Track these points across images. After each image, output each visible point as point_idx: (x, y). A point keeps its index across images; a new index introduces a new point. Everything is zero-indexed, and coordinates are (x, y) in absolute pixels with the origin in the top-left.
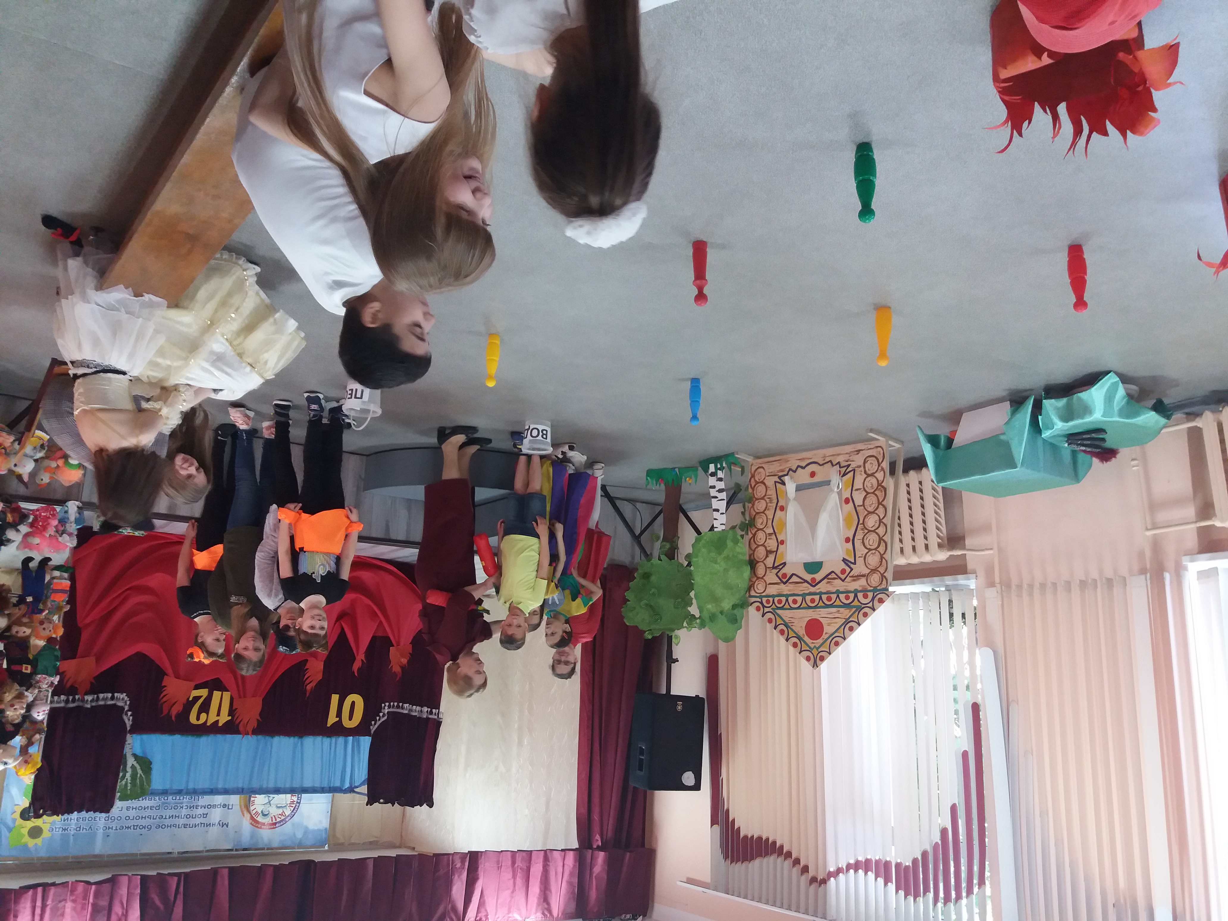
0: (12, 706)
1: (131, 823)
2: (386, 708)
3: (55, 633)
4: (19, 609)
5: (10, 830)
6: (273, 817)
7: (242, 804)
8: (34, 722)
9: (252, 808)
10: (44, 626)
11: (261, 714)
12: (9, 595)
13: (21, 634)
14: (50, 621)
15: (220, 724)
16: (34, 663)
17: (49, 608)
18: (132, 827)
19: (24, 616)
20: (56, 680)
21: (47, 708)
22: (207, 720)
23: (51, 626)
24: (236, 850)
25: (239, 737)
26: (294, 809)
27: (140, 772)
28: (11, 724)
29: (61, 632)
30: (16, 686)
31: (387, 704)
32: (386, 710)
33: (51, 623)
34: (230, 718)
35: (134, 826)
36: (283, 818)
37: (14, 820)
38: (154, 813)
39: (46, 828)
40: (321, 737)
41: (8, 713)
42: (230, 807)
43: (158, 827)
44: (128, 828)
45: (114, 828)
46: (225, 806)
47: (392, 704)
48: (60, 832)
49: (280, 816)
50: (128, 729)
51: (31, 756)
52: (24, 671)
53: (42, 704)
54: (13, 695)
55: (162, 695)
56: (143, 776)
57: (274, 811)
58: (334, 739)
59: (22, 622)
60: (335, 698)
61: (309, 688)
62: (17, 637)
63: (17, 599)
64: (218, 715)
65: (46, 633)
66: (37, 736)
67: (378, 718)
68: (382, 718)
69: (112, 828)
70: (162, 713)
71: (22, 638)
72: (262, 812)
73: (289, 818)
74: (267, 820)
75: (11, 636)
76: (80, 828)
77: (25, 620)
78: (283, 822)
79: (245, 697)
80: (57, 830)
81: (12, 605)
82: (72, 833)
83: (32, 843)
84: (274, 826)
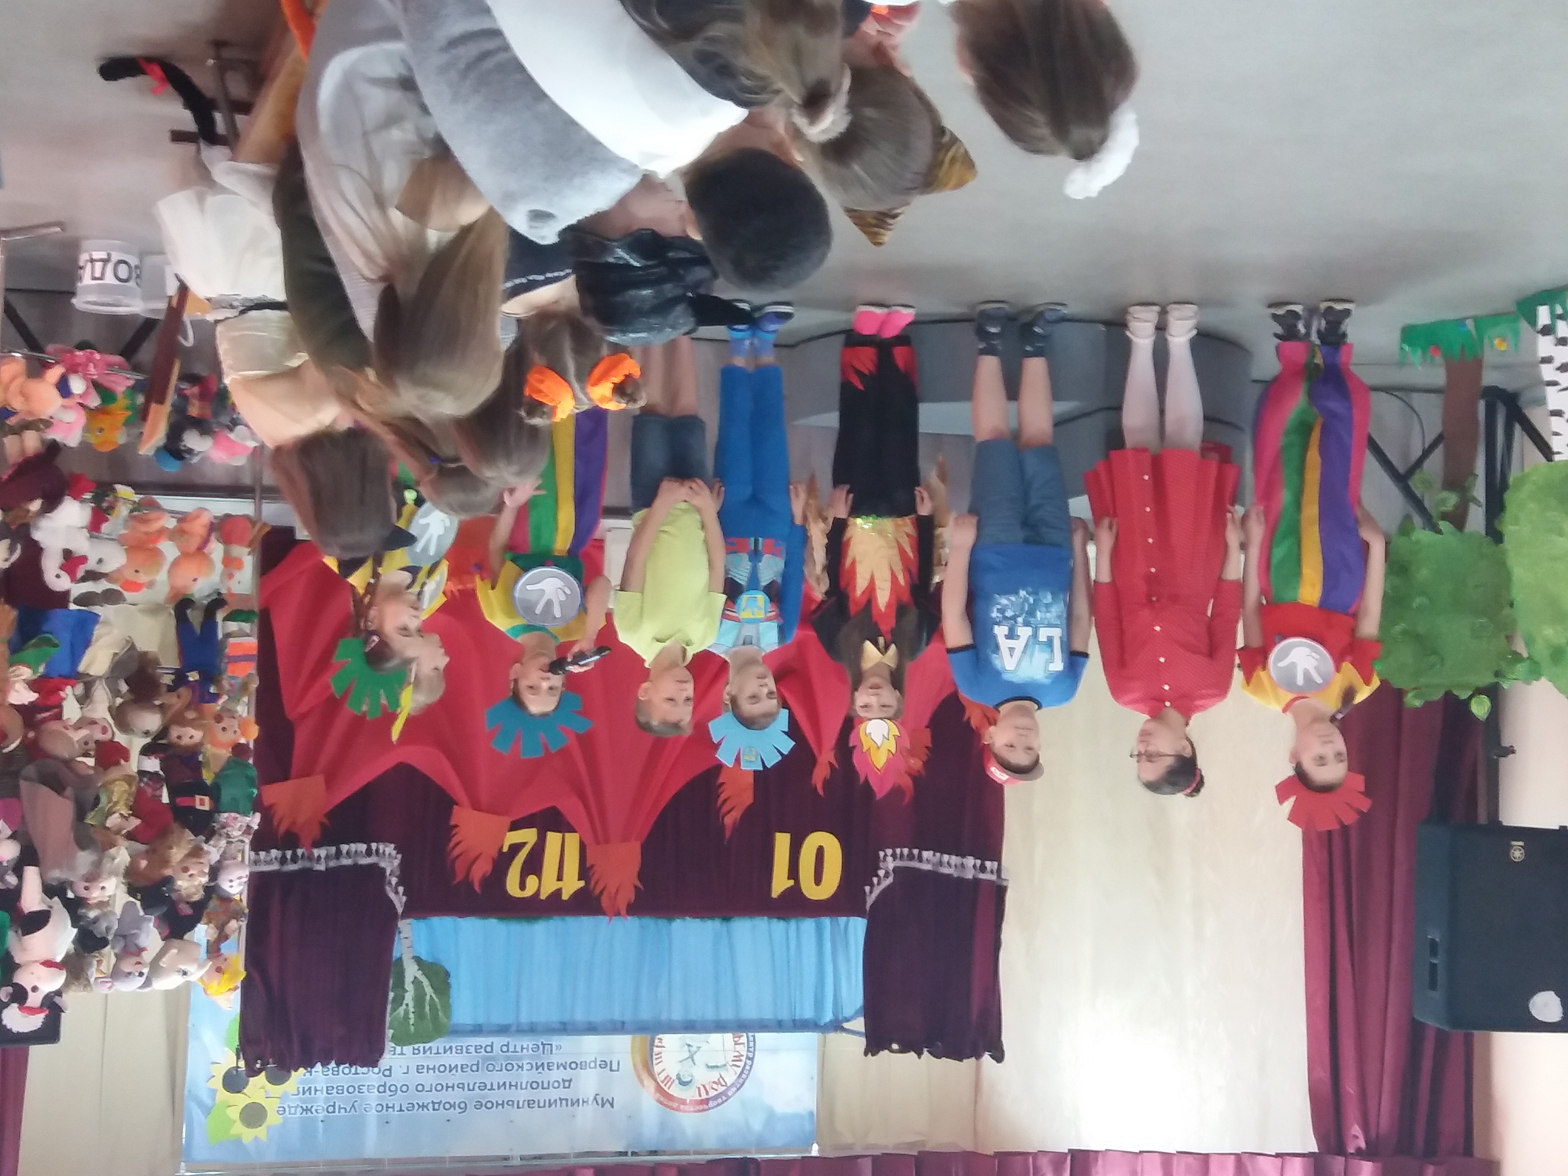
0: (185, 870)
1: (427, 1098)
2: (890, 859)
3: (244, 734)
4: (179, 697)
5: (207, 1110)
6: (702, 1088)
7: (638, 1060)
8: (226, 899)
9: (657, 1069)
10: (222, 725)
11: (641, 876)
12: (158, 671)
13: (186, 741)
14: (232, 715)
15: (565, 896)
16: (213, 792)
17: (228, 691)
18: (430, 1106)
19: (188, 707)
20: (255, 820)
21: (245, 873)
22: (539, 890)
23: (235, 723)
24: (634, 1154)
25: (603, 920)
26: (742, 1072)
27: (429, 990)
28: (188, 903)
29: (254, 731)
30: (189, 835)
31: (889, 851)
32: (891, 864)
33: (234, 718)
34: (582, 884)
35: (433, 1103)
36: (721, 1089)
37: (214, 1092)
38: (469, 1078)
39: (271, 1106)
40: (766, 918)
41: (179, 883)
42: (615, 1067)
43: (479, 1105)
44: (423, 1107)
45: (397, 1108)
46: (604, 1065)
47: (898, 851)
48: (298, 1115)
49: (715, 1086)
50: (400, 910)
51: (226, 960)
52: (198, 807)
53: (237, 865)
54: (186, 852)
55: (451, 844)
56: (436, 1000)
57: (702, 1076)
58: (793, 923)
59: (184, 718)
60: (782, 841)
61: (729, 820)
62: (179, 746)
63: (173, 677)
64: (560, 878)
65: (228, 737)
66: (233, 924)
67: (875, 880)
68: (882, 882)
69: (393, 1107)
70: (455, 879)
71: (187, 748)
72: (678, 1077)
73: (734, 1089)
74: (689, 1094)
75: (170, 745)
76: (334, 1106)
77: (191, 715)
78: (723, 1097)
79: (607, 841)
80: (293, 1110)
81: (164, 689)
82: (321, 1116)
83: (248, 1135)
84: (706, 1107)
